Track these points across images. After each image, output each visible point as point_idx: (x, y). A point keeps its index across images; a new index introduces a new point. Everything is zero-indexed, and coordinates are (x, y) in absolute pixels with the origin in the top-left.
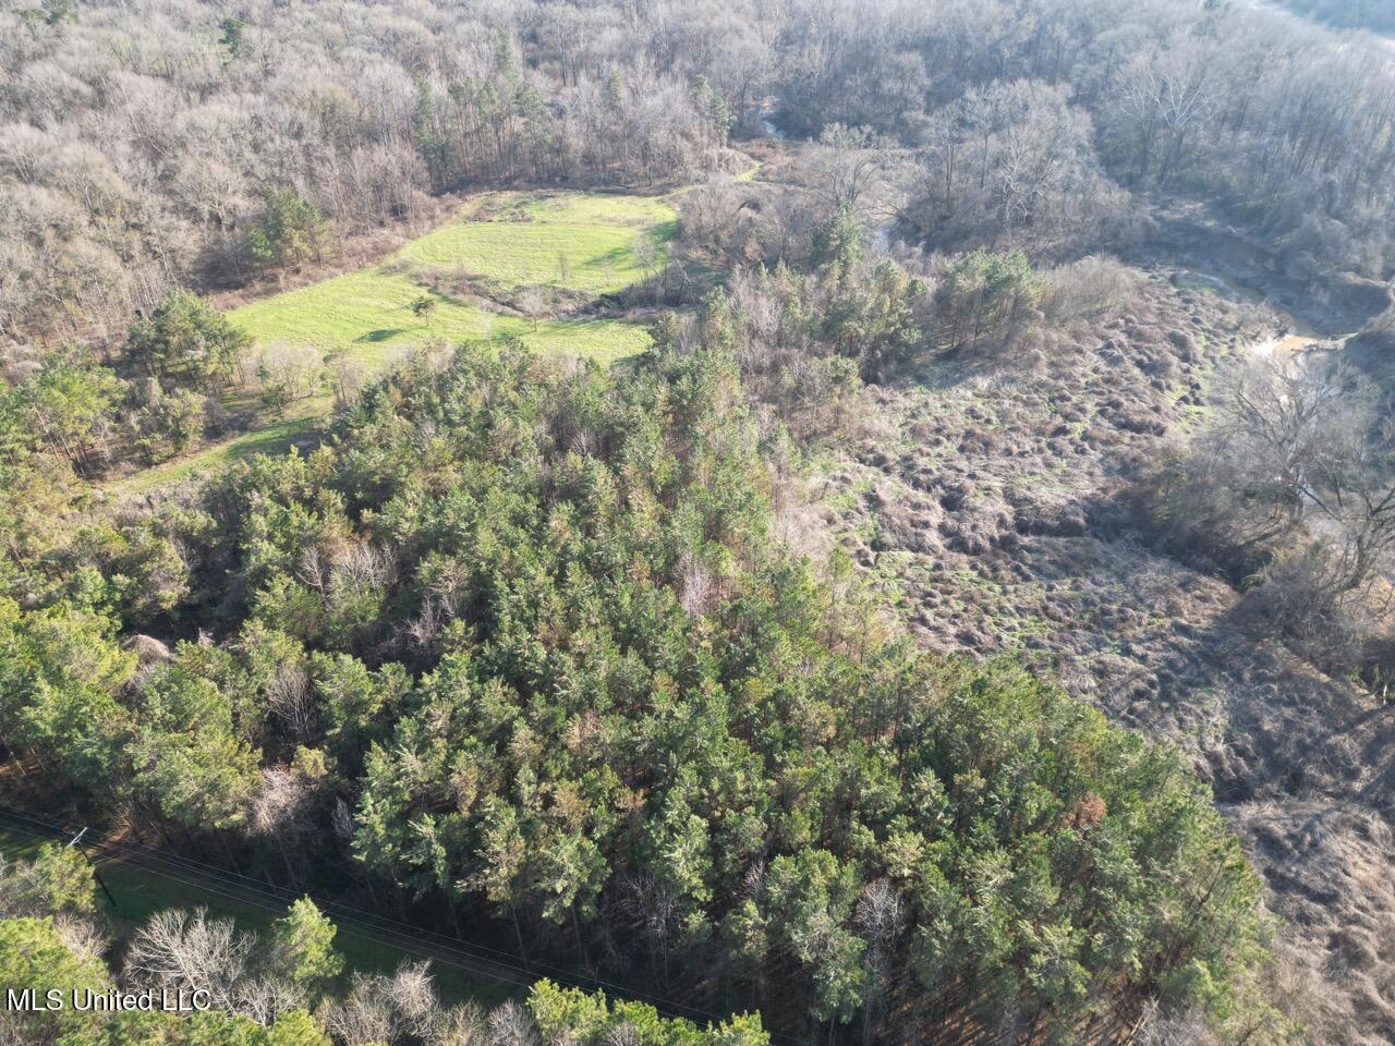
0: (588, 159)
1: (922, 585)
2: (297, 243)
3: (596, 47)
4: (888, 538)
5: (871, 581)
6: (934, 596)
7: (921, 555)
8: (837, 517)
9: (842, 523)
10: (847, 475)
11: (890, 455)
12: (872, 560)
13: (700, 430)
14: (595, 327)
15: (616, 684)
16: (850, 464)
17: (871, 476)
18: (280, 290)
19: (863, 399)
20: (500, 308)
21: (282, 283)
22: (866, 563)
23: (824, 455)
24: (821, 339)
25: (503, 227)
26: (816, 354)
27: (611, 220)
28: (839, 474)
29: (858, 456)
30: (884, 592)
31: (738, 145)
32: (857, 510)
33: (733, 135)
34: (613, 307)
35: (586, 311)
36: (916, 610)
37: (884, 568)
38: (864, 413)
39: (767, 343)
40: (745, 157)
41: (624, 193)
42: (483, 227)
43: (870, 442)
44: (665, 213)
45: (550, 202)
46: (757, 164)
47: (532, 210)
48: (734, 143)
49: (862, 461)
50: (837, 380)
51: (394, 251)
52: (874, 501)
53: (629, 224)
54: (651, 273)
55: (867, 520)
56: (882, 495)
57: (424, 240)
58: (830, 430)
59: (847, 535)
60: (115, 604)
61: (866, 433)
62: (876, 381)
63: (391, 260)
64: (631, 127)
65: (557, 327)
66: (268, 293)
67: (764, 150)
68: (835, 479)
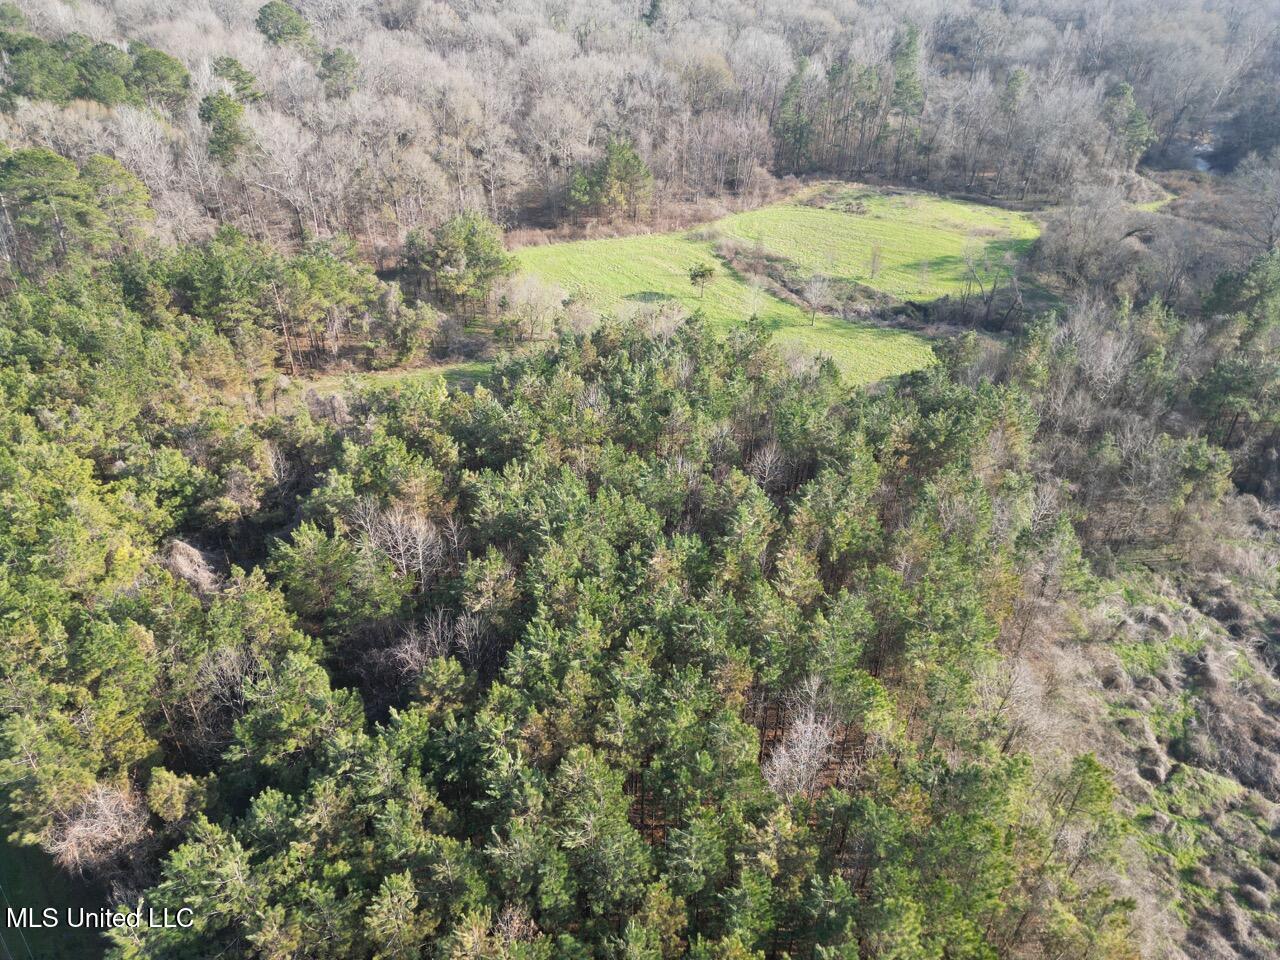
0: (957, 162)
1: (1242, 855)
2: (614, 192)
3: (1012, 52)
4: (1204, 743)
5: (1145, 810)
6: (1260, 886)
7: (1257, 796)
8: (1124, 679)
9: (1130, 692)
10: (1162, 617)
11: (1248, 608)
12: (1162, 773)
13: (931, 489)
14: (883, 335)
15: (585, 869)
16: (1174, 602)
17: (1205, 632)
18: (584, 237)
19: (1227, 511)
20: (785, 294)
21: (588, 231)
22: (1150, 775)
23: (1137, 576)
24: (1185, 412)
25: (834, 216)
26: (1170, 430)
27: (956, 226)
28: (1150, 612)
29: (1192, 594)
30: (1166, 840)
31: (1152, 173)
32: (1163, 680)
33: (1146, 161)
34: (915, 317)
35: (882, 316)
36: (1218, 898)
37: (1180, 795)
38: (1222, 533)
39: (1095, 398)
40: (1156, 187)
41: (985, 203)
42: (812, 212)
43: (1220, 579)
44: (1025, 228)
45: (896, 199)
46: (1169, 197)
47: (873, 206)
48: (1146, 170)
49: (1196, 603)
50: (1190, 473)
51: (710, 220)
52: (1196, 674)
53: (979, 233)
54: (976, 289)
55: (1176, 701)
56: (1215, 668)
57: (746, 216)
58: (1157, 542)
59: (1131, 714)
60: (184, 498)
61: (1218, 564)
62: (1258, 491)
63: (703, 229)
64: (1019, 132)
65: (837, 326)
66: (573, 237)
67: (1185, 182)
68: (1141, 619)
